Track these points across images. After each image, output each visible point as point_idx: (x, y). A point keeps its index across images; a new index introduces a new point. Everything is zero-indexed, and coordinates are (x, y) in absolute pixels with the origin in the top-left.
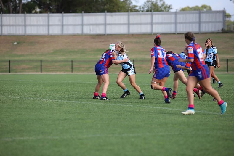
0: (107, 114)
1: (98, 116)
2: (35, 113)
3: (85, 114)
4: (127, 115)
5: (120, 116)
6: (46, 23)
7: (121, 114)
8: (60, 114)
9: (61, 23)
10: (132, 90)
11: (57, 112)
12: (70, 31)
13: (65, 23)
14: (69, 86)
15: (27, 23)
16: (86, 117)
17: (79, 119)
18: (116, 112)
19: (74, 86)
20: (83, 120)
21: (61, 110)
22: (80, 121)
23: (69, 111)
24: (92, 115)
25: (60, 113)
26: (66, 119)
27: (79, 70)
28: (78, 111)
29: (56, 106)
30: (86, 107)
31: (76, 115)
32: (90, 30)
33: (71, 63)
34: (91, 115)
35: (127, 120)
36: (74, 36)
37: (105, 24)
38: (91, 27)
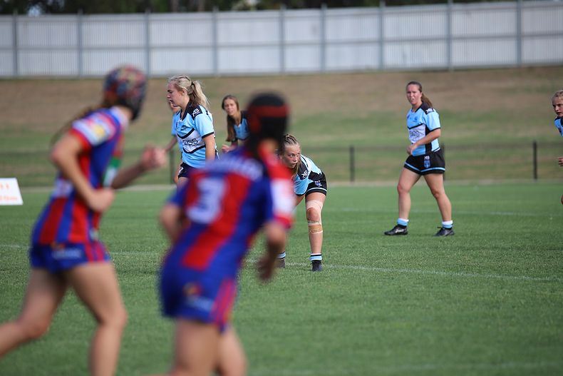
0: (455, 303)
1: (429, 308)
2: (245, 302)
3: (388, 303)
4: (513, 307)
5: (495, 310)
6: (276, 39)
7: (497, 302)
8: (317, 303)
9: (317, 38)
10: (529, 230)
11: (306, 298)
12: (344, 59)
13: (330, 36)
14: (344, 223)
15: (222, 39)
16: (392, 314)
17: (372, 319)
18: (482, 298)
19: (359, 222)
20: (383, 320)
21: (319, 292)
22: (374, 324)
23: (342, 296)
24: (409, 308)
25: (316, 300)
26: (332, 320)
27: (372, 173)
28: (370, 296)
29: (304, 279)
30: (393, 283)
31: (362, 306)
32: (404, 56)
33: (347, 155)
34: (408, 305)
35: (513, 320)
36: (356, 75)
37: (449, 39)
38: (407, 48)
